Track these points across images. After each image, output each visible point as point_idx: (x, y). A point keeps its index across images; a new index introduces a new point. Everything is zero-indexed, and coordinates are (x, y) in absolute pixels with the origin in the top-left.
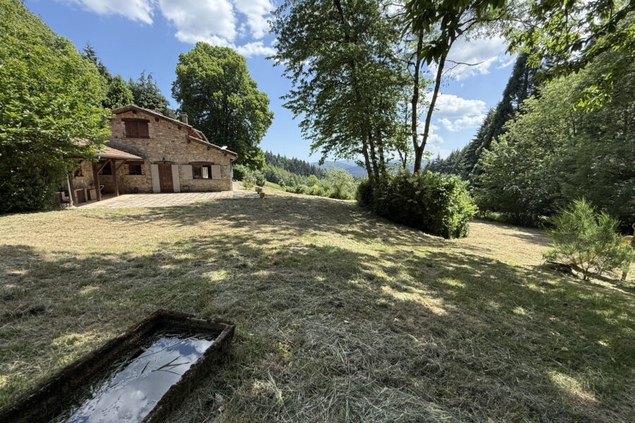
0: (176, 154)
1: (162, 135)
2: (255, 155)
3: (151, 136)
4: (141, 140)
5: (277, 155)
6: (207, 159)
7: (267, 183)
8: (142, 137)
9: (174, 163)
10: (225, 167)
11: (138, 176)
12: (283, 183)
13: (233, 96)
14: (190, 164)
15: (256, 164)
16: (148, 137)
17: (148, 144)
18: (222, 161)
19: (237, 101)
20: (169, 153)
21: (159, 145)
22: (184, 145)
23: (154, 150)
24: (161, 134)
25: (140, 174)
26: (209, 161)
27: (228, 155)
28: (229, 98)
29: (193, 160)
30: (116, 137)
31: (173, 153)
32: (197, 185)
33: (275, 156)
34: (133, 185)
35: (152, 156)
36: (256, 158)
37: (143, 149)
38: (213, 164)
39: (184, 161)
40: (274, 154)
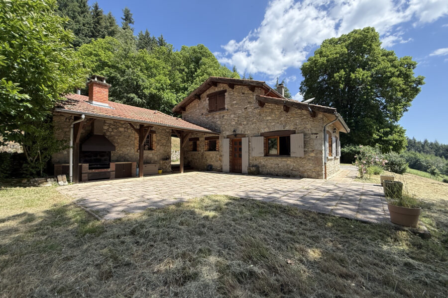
0: (247, 124)
1: (236, 104)
2: (391, 133)
3: (226, 106)
4: (218, 113)
5: (422, 141)
6: (284, 127)
7: (409, 169)
8: (220, 110)
9: (244, 136)
10: (314, 136)
11: (213, 152)
12: (437, 171)
13: (358, 71)
14: (262, 135)
15: (391, 144)
16: (224, 109)
17: (223, 116)
18: (309, 126)
19: (363, 75)
20: (241, 124)
21: (232, 116)
22: (257, 111)
23: (228, 123)
24: (235, 102)
25: (215, 150)
26: (287, 128)
27: (320, 116)
28: (353, 76)
29: (267, 130)
30: (202, 114)
31: (245, 123)
32: (269, 165)
33: (419, 143)
34: (209, 162)
35: (226, 130)
36: (390, 137)
37: (219, 122)
38: (294, 132)
39: (255, 132)
40: (417, 140)
